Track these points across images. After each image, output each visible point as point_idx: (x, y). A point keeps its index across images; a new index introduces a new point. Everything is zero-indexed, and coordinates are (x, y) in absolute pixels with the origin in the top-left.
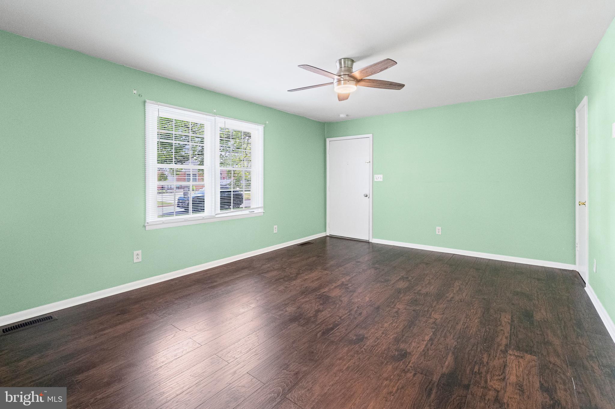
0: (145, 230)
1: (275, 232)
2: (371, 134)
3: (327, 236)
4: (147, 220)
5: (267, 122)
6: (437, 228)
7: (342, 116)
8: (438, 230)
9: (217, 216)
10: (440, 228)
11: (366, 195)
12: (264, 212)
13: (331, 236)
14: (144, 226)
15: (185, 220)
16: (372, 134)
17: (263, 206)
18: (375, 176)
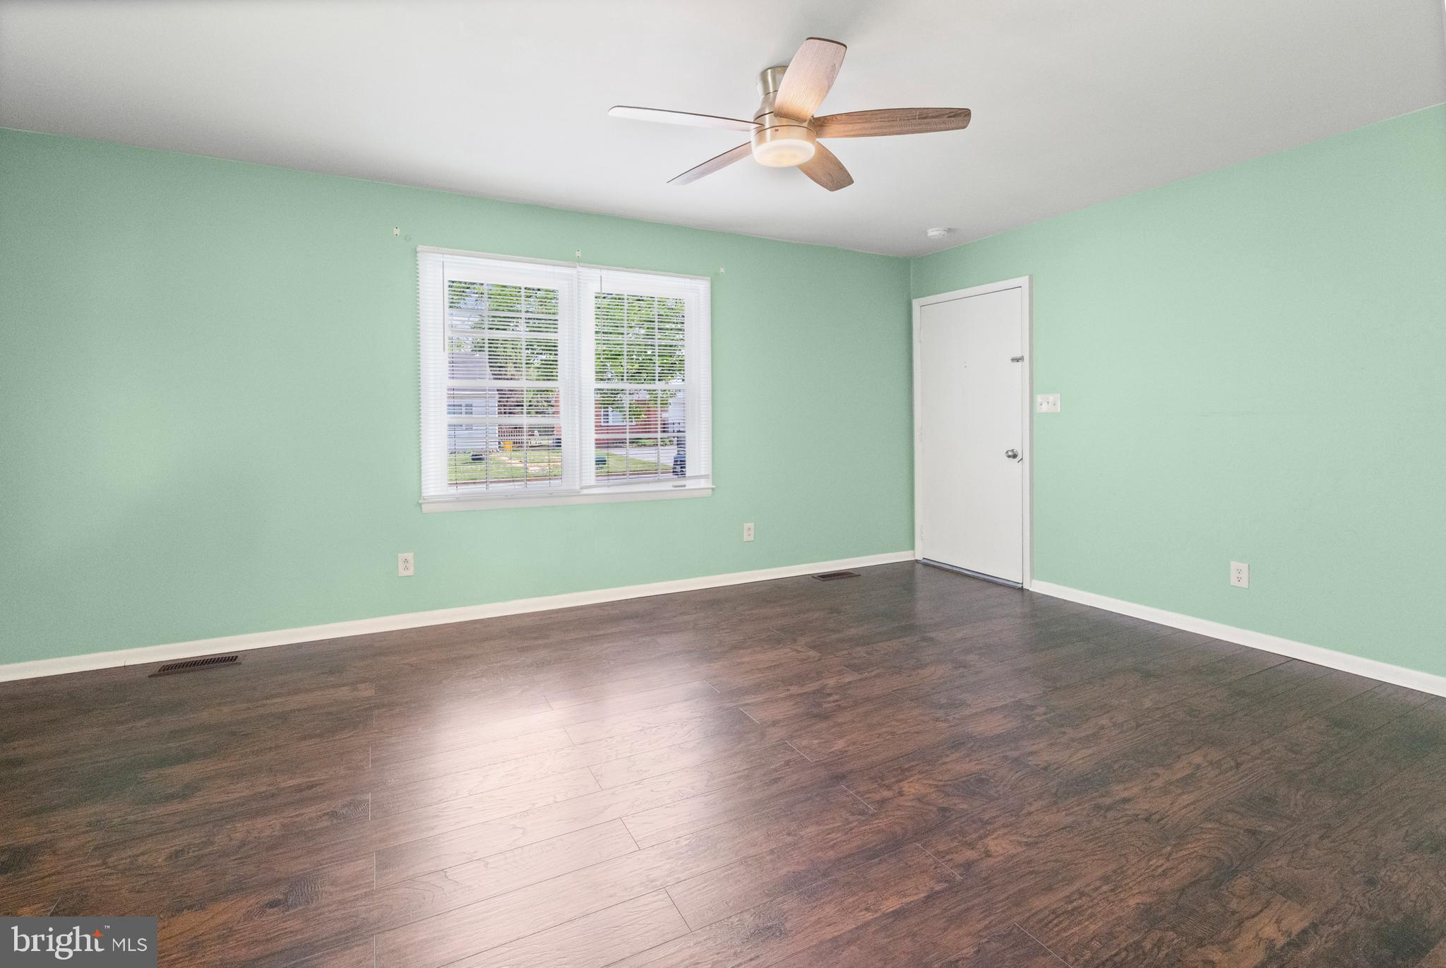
0: (421, 511)
1: (746, 538)
2: (1024, 275)
3: (917, 561)
4: (423, 491)
5: (722, 270)
6: (1234, 565)
7: (933, 233)
8: (1238, 573)
9: (585, 492)
10: (1244, 567)
11: (1010, 453)
12: (713, 489)
13: (925, 561)
14: (420, 505)
15: (506, 496)
16: (1027, 277)
17: (710, 472)
18: (1039, 398)
